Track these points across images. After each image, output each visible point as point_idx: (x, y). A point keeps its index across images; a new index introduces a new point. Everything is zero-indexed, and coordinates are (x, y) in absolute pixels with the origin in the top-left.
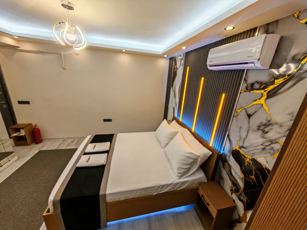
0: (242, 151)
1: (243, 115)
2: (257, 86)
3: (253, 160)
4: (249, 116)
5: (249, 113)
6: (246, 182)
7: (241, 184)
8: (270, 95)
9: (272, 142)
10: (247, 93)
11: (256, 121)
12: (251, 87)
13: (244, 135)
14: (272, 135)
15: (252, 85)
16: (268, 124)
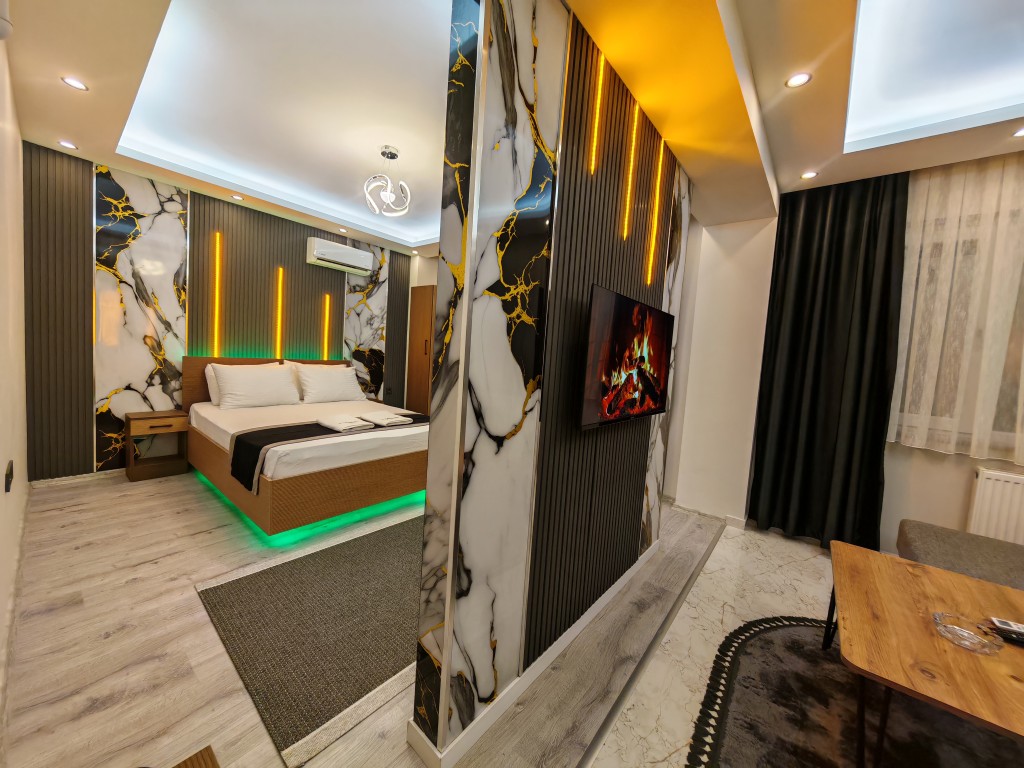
0: (362, 348)
1: (353, 315)
2: (358, 289)
3: (372, 351)
4: (358, 315)
5: (358, 311)
6: (371, 373)
7: (368, 378)
8: (369, 296)
9: (377, 330)
10: (352, 294)
11: (365, 316)
12: (353, 290)
13: (358, 334)
14: (376, 325)
15: (354, 287)
16: (372, 318)
